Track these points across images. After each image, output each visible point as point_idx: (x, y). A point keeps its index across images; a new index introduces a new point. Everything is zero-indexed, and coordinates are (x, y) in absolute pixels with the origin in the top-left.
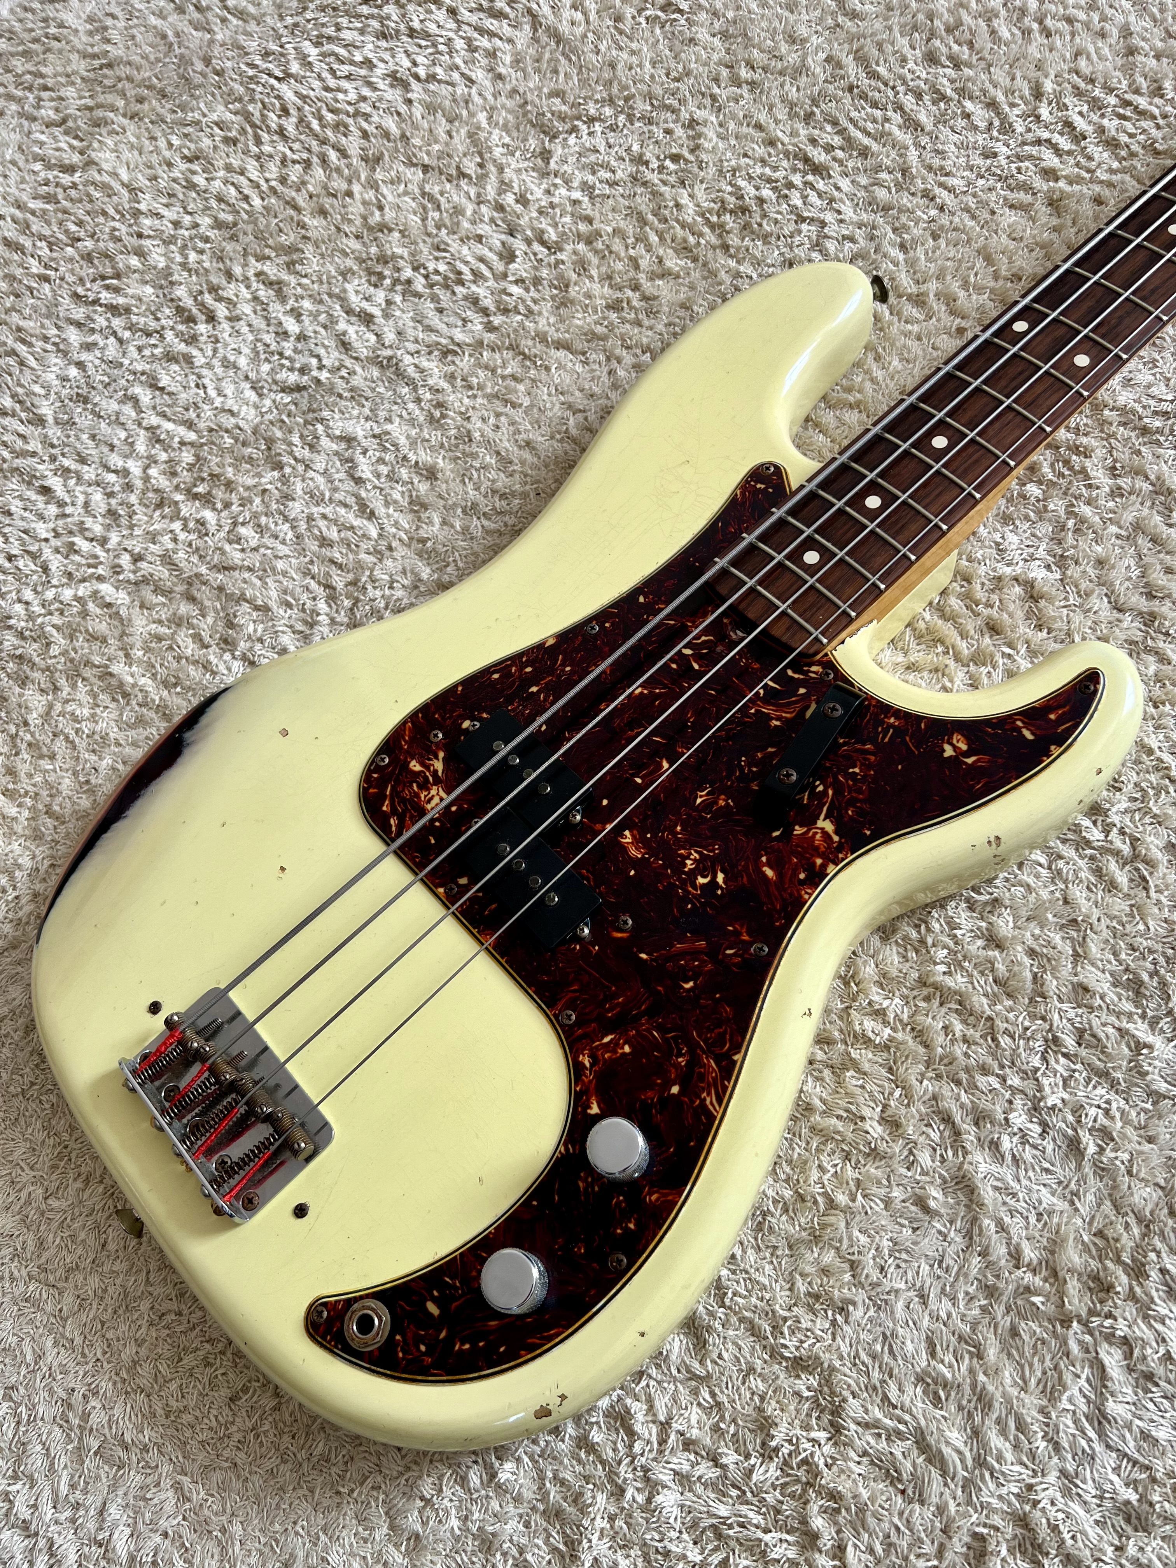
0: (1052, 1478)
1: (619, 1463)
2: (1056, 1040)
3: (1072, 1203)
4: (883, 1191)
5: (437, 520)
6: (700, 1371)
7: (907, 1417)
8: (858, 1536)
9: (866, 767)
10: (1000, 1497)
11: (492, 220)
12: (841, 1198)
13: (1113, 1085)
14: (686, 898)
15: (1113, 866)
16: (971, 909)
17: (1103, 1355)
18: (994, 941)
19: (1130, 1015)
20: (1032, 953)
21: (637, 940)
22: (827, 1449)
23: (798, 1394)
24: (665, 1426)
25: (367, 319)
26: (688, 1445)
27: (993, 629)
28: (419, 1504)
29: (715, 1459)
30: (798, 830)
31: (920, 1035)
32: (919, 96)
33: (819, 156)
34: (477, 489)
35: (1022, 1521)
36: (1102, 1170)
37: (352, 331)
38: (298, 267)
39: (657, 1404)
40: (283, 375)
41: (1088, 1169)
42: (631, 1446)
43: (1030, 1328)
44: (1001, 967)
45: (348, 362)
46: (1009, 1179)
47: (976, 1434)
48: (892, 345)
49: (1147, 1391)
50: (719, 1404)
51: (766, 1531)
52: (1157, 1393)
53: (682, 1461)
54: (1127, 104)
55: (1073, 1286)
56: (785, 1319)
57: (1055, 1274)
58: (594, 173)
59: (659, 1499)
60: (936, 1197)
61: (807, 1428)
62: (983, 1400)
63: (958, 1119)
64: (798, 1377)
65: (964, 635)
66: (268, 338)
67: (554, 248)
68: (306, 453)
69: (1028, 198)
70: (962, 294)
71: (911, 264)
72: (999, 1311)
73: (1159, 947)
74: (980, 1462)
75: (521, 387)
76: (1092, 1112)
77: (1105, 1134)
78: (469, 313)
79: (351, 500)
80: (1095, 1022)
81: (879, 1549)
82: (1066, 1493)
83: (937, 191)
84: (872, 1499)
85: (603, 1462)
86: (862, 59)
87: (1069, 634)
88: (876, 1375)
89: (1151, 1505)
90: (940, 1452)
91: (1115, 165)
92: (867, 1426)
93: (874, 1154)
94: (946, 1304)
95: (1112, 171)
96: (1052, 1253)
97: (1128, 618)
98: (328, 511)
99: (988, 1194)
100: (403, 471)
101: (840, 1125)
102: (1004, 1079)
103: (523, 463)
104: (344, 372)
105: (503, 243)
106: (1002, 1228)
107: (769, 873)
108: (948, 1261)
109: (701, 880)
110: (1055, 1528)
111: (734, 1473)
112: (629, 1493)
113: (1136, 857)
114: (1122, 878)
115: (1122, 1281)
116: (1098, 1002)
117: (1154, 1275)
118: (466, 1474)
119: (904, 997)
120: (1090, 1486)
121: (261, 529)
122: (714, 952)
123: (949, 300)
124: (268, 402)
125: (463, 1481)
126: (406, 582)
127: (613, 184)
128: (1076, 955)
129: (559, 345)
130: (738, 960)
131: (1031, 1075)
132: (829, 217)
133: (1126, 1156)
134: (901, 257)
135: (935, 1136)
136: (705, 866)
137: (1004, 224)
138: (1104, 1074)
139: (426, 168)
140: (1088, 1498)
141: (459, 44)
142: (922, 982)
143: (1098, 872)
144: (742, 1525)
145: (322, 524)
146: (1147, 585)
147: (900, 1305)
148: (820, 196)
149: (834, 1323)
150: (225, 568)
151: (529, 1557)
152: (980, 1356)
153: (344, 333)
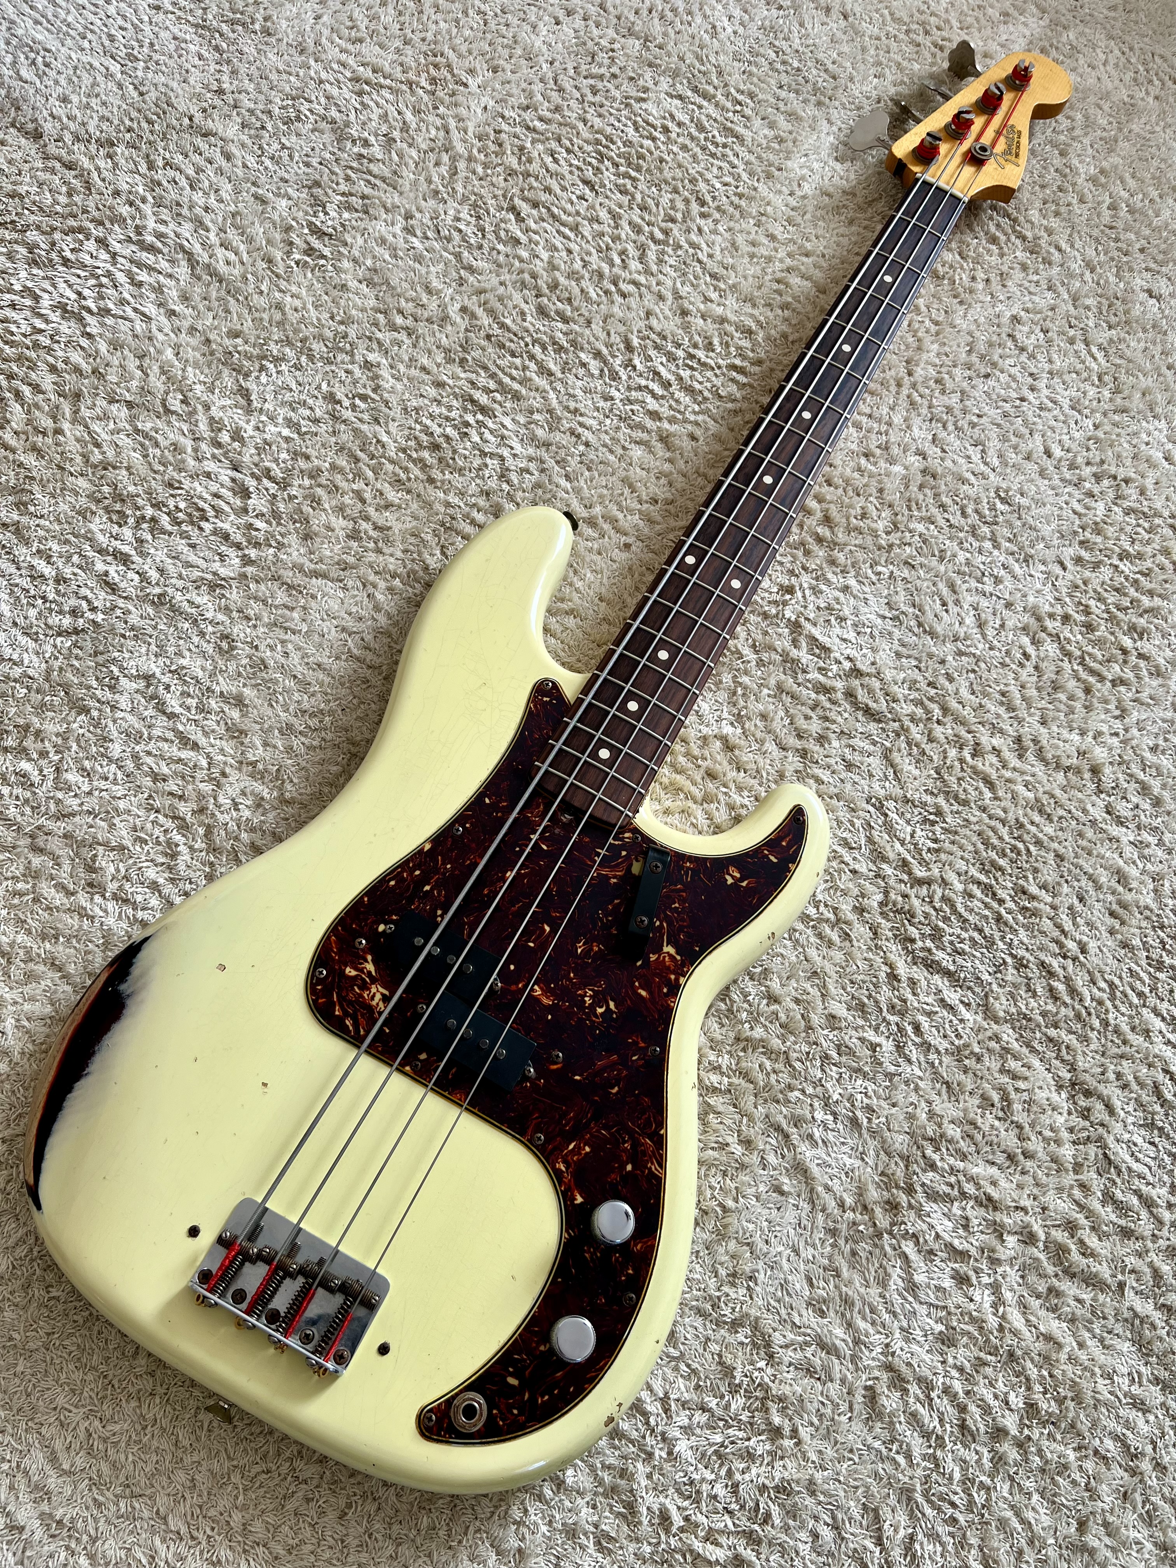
0: (897, 1335)
1: (644, 1437)
2: (827, 1057)
3: (863, 1159)
4: (754, 1189)
5: (258, 743)
6: (676, 1353)
7: (809, 1331)
8: (802, 1418)
9: (682, 901)
10: (873, 1359)
11: (214, 456)
12: (730, 1203)
13: (865, 1075)
14: (593, 1027)
15: (828, 930)
16: (752, 979)
17: (905, 1248)
18: (773, 999)
19: (862, 1027)
20: (797, 1001)
21: (569, 1067)
22: (770, 1371)
23: (742, 1343)
24: (665, 1400)
25: (124, 559)
26: (684, 1405)
27: (711, 775)
28: (514, 1527)
29: (704, 1409)
30: (653, 957)
31: (745, 1075)
32: (544, 348)
33: (483, 399)
34: (286, 711)
35: (889, 1368)
36: (873, 1133)
37: (114, 571)
38: (32, 509)
39: (655, 1387)
40: (54, 620)
41: (866, 1135)
42: (647, 1423)
43: (864, 1247)
44: (782, 1016)
45: (121, 603)
46: (824, 1156)
47: (849, 1325)
48: (583, 560)
49: (932, 1261)
50: (694, 1371)
51: (749, 1439)
52: (938, 1262)
53: (682, 1419)
54: (692, 357)
55: (878, 1211)
56: (719, 1298)
57: (865, 1207)
58: (293, 410)
59: (677, 1449)
60: (787, 1183)
61: (752, 1363)
62: (847, 1302)
63: (785, 1127)
64: (737, 1332)
65: (694, 783)
66: (25, 583)
67: (284, 485)
68: (108, 695)
69: (645, 436)
70: (620, 516)
71: (577, 491)
72: (842, 1242)
73: (867, 978)
74: (857, 1342)
75: (295, 615)
76: (859, 1097)
77: (869, 1109)
78: (223, 548)
79: (170, 735)
80: (847, 1038)
81: (816, 1421)
82: (907, 1340)
83: (580, 430)
84: (805, 1391)
85: (632, 1442)
86: (491, 312)
87: (758, 771)
88: (783, 1312)
89: (954, 1329)
90: (834, 1344)
91: (697, 408)
92: (787, 1346)
93: (743, 1166)
94: (810, 1250)
95: (695, 413)
96: (861, 1195)
97: (790, 754)
98: (151, 747)
99: (815, 1171)
100: (212, 702)
101: (715, 1154)
102: (803, 1091)
103: (321, 684)
104: (118, 612)
105: (233, 480)
106: (828, 1189)
107: (643, 993)
108: (804, 1222)
109: (600, 1010)
110: (909, 1364)
111: (719, 1412)
112: (657, 1453)
113: (838, 920)
114: (835, 936)
115: (903, 1198)
116: (844, 1024)
117: (919, 1189)
118: (541, 1492)
119: (729, 1053)
120: (918, 1332)
121: (88, 774)
122: (624, 1061)
123: (613, 521)
124: (49, 649)
125: (540, 1498)
126: (249, 803)
127: (316, 421)
128: (823, 995)
129: (316, 574)
130: (641, 1062)
131: (819, 1083)
132: (506, 452)
133: (883, 1120)
134: (568, 485)
135: (774, 1142)
136: (599, 999)
137: (635, 459)
138: (858, 1070)
139: (130, 405)
140: (919, 1338)
141: (121, 277)
142: (738, 1039)
143: (820, 936)
144: (732, 1443)
145: (149, 760)
146: (796, 729)
147: (784, 1261)
148: (491, 433)
149: (749, 1288)
150: (64, 816)
151: (603, 1527)
152: (838, 1276)
153: (106, 574)
